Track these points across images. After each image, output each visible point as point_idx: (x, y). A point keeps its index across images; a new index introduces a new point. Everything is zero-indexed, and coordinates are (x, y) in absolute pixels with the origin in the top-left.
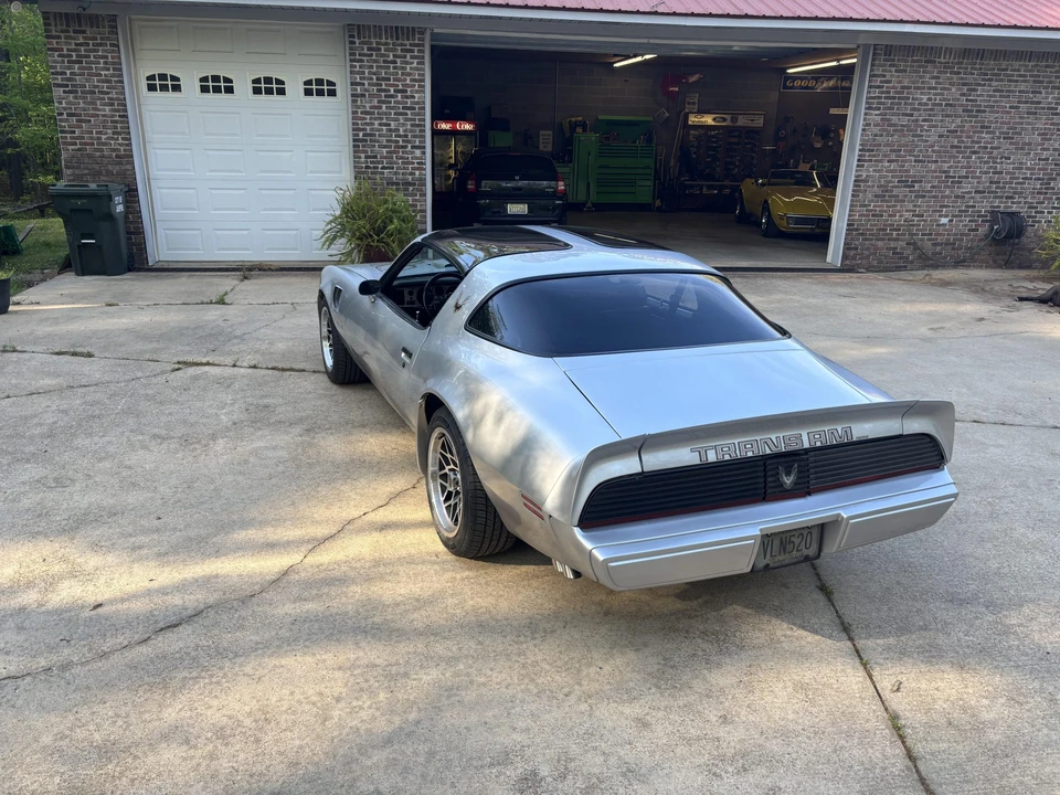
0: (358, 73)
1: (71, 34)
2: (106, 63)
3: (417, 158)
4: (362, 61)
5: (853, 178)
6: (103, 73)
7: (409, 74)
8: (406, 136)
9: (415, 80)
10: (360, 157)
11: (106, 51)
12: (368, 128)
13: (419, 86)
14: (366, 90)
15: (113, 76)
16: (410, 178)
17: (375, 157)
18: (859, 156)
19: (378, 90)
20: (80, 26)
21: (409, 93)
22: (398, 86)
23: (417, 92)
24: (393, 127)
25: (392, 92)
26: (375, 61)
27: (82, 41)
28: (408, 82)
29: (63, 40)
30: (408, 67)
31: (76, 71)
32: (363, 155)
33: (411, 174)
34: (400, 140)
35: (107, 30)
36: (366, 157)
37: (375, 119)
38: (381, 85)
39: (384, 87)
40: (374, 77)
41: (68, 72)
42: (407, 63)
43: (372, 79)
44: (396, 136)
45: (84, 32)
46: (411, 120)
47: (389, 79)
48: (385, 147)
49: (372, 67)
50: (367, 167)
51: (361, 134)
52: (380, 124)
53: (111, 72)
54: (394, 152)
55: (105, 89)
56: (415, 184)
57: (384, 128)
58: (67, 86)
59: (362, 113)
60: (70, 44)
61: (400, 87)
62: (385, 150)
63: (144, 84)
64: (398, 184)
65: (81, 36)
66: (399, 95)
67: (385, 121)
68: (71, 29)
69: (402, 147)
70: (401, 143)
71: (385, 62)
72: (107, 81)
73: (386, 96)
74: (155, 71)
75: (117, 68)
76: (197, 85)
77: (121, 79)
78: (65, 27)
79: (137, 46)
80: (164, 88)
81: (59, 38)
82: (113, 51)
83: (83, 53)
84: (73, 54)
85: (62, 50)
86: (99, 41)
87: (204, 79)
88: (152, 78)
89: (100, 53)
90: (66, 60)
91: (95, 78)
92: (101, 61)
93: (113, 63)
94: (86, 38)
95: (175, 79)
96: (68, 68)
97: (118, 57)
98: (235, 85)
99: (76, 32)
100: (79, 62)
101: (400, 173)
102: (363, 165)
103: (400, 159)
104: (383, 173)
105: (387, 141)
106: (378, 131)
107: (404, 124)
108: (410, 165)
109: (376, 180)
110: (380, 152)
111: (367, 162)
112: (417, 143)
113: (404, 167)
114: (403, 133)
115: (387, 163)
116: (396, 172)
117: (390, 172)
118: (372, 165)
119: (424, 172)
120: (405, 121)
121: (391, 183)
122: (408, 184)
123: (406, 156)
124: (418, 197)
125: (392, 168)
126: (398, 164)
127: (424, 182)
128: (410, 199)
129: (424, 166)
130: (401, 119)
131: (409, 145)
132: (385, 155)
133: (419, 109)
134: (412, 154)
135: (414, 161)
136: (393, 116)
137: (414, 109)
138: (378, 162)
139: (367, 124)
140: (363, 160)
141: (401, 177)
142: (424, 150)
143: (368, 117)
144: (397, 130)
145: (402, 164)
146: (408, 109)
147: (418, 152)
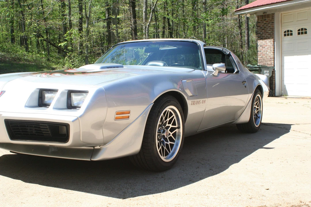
6: (269, 32)
11: (270, 25)
15: (271, 32)
20: (265, 18)
27: (265, 23)
29: (261, 23)
31: (263, 32)
35: (271, 18)
41: (261, 33)
45: (266, 20)
53: (271, 31)
55: (269, 37)
58: (261, 37)
60: (262, 24)
63: (283, 34)
68: (263, 20)
72: (270, 34)
74: (286, 30)
75: (273, 30)
76: (297, 32)
77: (273, 33)
78: (262, 19)
79: (283, 22)
80: (288, 35)
81: (260, 22)
82: (272, 25)
83: (265, 26)
84: (263, 27)
85: (260, 26)
86: (269, 22)
87: (299, 30)
88: (285, 32)
89: (269, 26)
90: (261, 29)
91: (267, 34)
92: (269, 28)
93: (272, 28)
94: (266, 22)
95: (291, 31)
96: (262, 31)
97: (273, 26)
98: (308, 31)
99: (264, 20)
100: (264, 29)
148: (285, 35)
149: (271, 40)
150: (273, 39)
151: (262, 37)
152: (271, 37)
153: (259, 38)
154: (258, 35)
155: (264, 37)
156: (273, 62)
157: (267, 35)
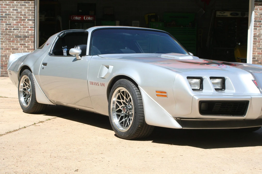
3: (30, 25)
5: (253, 35)
8: (25, 15)
10: (3, 25)
12: (8, 12)
16: (26, 34)
17: (10, 24)
18: (255, 24)
24: (19, 11)
32: (5, 24)
33: (27, 32)
34: (22, 17)
36: (6, 24)
37: (11, 7)
44: (20, 15)
46: (27, 8)
48: (15, 20)
50: (6, 29)
51: (4, 14)
52: (13, 10)
54: (19, 22)
56: (29, 37)
57: (15, 11)
59: (5, 5)
62: (15, 22)
64: (20, 37)
67: (15, 8)
69: (24, 20)
70: (23, 18)
101: (22, 32)
102: (5, 28)
103: (22, 25)
104: (14, 32)
105: (16, 17)
106: (12, 13)
107: (24, 10)
108: (27, 28)
109: (10, 35)
110: (13, 22)
111: (6, 27)
112: (30, 18)
113: (24, 29)
114: (23, 14)
115: (16, 27)
116: (20, 32)
117: (17, 31)
118: (9, 28)
119: (33, 31)
120: (25, 8)
121: (17, 36)
122: (25, 37)
123: (25, 24)
124: (30, 43)
125: (18, 30)
126: (21, 28)
127: (33, 36)
128: (26, 44)
129: (34, 29)
130: (23, 7)
131: (27, 20)
132: (15, 23)
133: (32, 3)
134: (27, 23)
135: (29, 26)
136: (19, 6)
137: (29, 3)
138: (12, 27)
139: (7, 10)
140: (5, 26)
141: (22, 34)
142: (34, 21)
143: (8, 6)
144: (21, 12)
145: (23, 28)
146: (27, 3)
147: (31, 22)
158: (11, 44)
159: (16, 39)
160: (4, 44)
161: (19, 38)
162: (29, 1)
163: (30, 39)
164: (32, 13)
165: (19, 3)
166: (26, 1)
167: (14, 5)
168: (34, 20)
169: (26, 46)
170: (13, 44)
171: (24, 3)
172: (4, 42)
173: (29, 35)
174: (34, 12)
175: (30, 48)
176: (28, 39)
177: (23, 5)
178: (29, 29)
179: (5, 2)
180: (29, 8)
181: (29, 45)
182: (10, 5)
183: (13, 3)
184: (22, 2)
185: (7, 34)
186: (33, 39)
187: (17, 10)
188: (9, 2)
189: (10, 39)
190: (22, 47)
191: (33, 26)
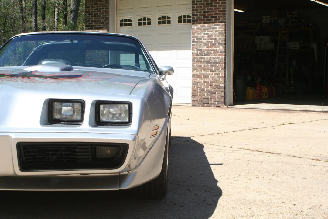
0: (195, 10)
1: (93, 5)
2: (103, 16)
3: (221, 50)
4: (197, 4)
6: (101, 20)
7: (218, 9)
8: (216, 39)
9: (220, 11)
10: (194, 50)
11: (103, 11)
12: (199, 36)
13: (222, 14)
14: (199, 18)
15: (105, 21)
16: (217, 60)
17: (201, 50)
19: (204, 17)
20: (96, 2)
21: (218, 18)
22: (212, 14)
23: (221, 17)
24: (210, 35)
25: (210, 18)
26: (203, 4)
27: (96, 8)
28: (217, 12)
30: (217, 5)
31: (93, 20)
32: (196, 49)
33: (218, 58)
34: (213, 41)
35: (105, 2)
36: (198, 50)
37: (202, 31)
38: (205, 15)
39: (206, 15)
40: (202, 11)
41: (91, 20)
42: (217, 3)
43: (201, 12)
44: (211, 39)
45: (97, 4)
46: (218, 31)
47: (208, 12)
48: (206, 45)
49: (201, 7)
50: (198, 55)
51: (195, 39)
52: (204, 34)
53: (104, 19)
54: (210, 47)
55: (102, 26)
56: (219, 63)
57: (206, 35)
58: (90, 26)
59: (196, 29)
60: (92, 9)
61: (214, 15)
62: (206, 47)
63: (119, 23)
64: (211, 63)
65: (96, 6)
66: (213, 19)
67: (206, 32)
68: (93, 4)
69: (214, 44)
70: (213, 43)
71: (207, 4)
72: (103, 23)
73: (207, 20)
74: (124, 18)
75: (107, 17)
76: (138, 22)
77: (108, 22)
78: (91, 3)
79: (118, 8)
80: (126, 25)
81: (89, 7)
82: (106, 11)
83: (96, 12)
84: (93, 13)
85: (90, 12)
86: (102, 7)
87: (140, 20)
88: (122, 21)
89: (101, 12)
90: (90, 16)
91: (99, 22)
92: (102, 15)
93: (105, 16)
94: (98, 7)
95: (130, 20)
96: (91, 19)
97: (107, 13)
98: (151, 21)
99: (95, 4)
100: (94, 16)
101: (212, 57)
102: (196, 54)
103: (212, 51)
104: (205, 58)
105: (207, 42)
106: (203, 37)
107: (215, 33)
108: (217, 53)
109: (201, 61)
110: (204, 47)
111: (198, 53)
112: (221, 42)
113: (214, 55)
114: (214, 38)
115: (207, 53)
116: (211, 57)
117: (208, 57)
118: (200, 54)
119: (224, 57)
120: (215, 32)
121: (208, 63)
122: (216, 63)
123: (216, 49)
124: (221, 70)
125: (209, 55)
126: (212, 53)
127: (224, 62)
128: (217, 71)
129: (224, 54)
130: (214, 30)
131: (217, 44)
132: (206, 49)
133: (222, 25)
134: (218, 48)
135: (219, 51)
136: (210, 29)
137: (220, 25)
138: (203, 53)
139: (198, 34)
140: (196, 52)
141: (213, 60)
142: (224, 46)
143: (199, 30)
144: (211, 36)
145: (213, 53)
146: (217, 25)
147: (221, 47)
148: (122, 25)
149: (104, 30)
150: (107, 30)
151: (92, 26)
152: (104, 27)
153: (88, 28)
154: (87, 24)
155: (95, 26)
156: (106, 59)
157: (99, 24)
158: (202, 71)
159: (207, 66)
160: (195, 71)
161: (210, 65)
162: (220, 24)
163: (220, 65)
164: (222, 36)
165: (209, 26)
166: (217, 24)
167: (205, 29)
168: (225, 44)
169: (216, 73)
170: (204, 71)
171: (215, 25)
172: (196, 69)
173: (220, 60)
174: (224, 35)
175: (221, 75)
176: (219, 65)
177: (214, 28)
178: (219, 54)
179: (196, 26)
180: (220, 31)
181: (219, 71)
182: (201, 29)
183: (205, 26)
184: (213, 25)
185: (198, 61)
186: (224, 65)
187: (208, 34)
188: (200, 26)
189: (201, 66)
190: (212, 74)
191: (224, 51)
